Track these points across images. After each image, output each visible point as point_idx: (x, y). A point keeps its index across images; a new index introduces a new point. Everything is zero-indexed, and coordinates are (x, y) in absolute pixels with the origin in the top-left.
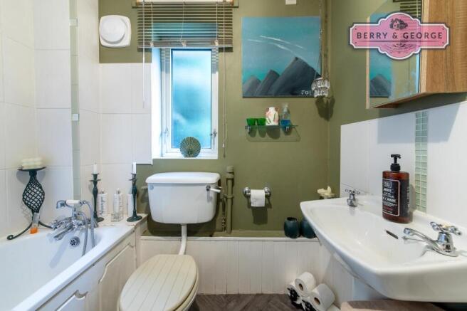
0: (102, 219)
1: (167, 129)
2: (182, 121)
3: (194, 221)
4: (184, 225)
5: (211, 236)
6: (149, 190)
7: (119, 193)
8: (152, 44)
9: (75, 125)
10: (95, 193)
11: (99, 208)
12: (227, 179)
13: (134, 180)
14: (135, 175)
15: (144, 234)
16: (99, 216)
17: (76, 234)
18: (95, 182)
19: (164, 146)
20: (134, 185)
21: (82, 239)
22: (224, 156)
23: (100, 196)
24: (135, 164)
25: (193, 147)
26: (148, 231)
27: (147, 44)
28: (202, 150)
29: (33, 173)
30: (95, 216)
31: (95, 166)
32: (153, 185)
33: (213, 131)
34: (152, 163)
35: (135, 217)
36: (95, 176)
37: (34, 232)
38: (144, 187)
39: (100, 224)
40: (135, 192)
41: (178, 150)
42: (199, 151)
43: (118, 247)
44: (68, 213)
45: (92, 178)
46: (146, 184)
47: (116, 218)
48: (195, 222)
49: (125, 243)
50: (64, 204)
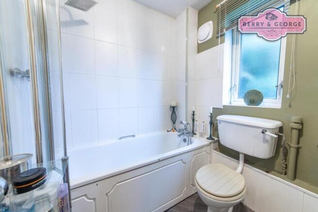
0: (196, 134)
1: (235, 85)
2: (250, 77)
3: (250, 153)
4: (242, 153)
5: (267, 172)
6: (218, 124)
7: (204, 122)
8: (225, 30)
9: (187, 87)
10: (193, 120)
11: (195, 129)
12: (292, 128)
13: (211, 117)
14: (211, 114)
15: (216, 149)
16: (195, 132)
17: (185, 137)
18: (193, 115)
19: (233, 97)
20: (211, 119)
21: (187, 140)
22: (290, 106)
23: (195, 122)
24: (212, 107)
25: (255, 98)
26: (218, 149)
27: (222, 31)
28: (264, 100)
29: (174, 108)
30: (193, 132)
31: (194, 107)
32: (221, 121)
33: (279, 83)
34: (222, 108)
35: (210, 138)
36: (194, 112)
37: (173, 131)
38: (216, 122)
39: (194, 136)
40: (211, 123)
41: (243, 100)
42: (261, 100)
43: (200, 150)
44: (182, 127)
45: (192, 113)
46: (217, 120)
47: (202, 135)
48: (251, 155)
49: (204, 149)
50: (182, 123)
